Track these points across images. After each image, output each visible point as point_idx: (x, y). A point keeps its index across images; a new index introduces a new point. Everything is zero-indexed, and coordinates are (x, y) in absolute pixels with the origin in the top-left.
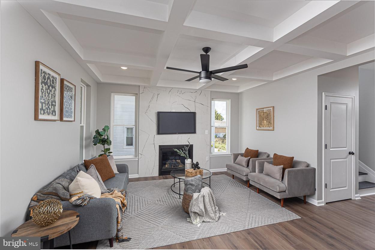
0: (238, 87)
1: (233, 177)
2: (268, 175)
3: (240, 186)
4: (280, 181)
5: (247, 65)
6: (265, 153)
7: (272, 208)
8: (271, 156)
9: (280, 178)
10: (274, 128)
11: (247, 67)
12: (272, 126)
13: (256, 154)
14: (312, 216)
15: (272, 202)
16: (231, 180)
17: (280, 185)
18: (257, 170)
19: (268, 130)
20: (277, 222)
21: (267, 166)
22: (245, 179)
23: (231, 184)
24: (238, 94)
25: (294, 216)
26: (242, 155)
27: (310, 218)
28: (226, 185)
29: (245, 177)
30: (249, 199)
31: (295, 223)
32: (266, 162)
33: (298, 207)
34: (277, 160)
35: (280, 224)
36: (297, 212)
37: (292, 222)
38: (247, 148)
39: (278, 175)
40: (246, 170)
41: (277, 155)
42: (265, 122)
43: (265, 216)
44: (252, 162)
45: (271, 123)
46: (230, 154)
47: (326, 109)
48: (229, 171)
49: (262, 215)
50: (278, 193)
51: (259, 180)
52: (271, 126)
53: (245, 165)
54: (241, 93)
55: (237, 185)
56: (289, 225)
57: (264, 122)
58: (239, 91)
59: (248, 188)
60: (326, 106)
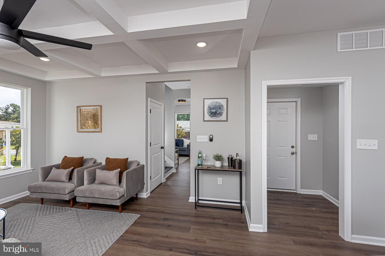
0: (45, 73)
1: (42, 201)
2: (102, 183)
3: (58, 210)
4: (118, 186)
5: (91, 45)
6: (92, 159)
7: (111, 219)
8: (97, 162)
9: (117, 183)
10: (101, 129)
11: (90, 49)
12: (100, 127)
13: (80, 162)
14: (147, 209)
15: (108, 212)
16: (40, 207)
17: (119, 190)
18: (86, 182)
19: (95, 132)
20: (123, 232)
21: (100, 174)
22: (67, 198)
23: (41, 214)
24: (45, 83)
25: (135, 217)
26: (58, 167)
27: (146, 211)
28: (33, 218)
29: (68, 195)
30: (80, 222)
31: (138, 223)
32: (98, 168)
33: (133, 206)
34: (111, 164)
35: (127, 232)
36: (135, 211)
37: (136, 223)
38: (66, 157)
39: (115, 181)
40: (70, 186)
41: (110, 158)
42: (90, 122)
43: (109, 232)
44: (77, 173)
45: (98, 124)
46: (30, 169)
47: (151, 113)
48: (34, 196)
49: (105, 233)
50: (118, 200)
51: (92, 193)
52: (98, 128)
53: (66, 179)
54: (50, 82)
55: (53, 211)
56: (135, 228)
57: (88, 123)
58: (47, 79)
59: (72, 209)
60: (151, 110)
